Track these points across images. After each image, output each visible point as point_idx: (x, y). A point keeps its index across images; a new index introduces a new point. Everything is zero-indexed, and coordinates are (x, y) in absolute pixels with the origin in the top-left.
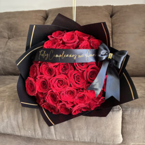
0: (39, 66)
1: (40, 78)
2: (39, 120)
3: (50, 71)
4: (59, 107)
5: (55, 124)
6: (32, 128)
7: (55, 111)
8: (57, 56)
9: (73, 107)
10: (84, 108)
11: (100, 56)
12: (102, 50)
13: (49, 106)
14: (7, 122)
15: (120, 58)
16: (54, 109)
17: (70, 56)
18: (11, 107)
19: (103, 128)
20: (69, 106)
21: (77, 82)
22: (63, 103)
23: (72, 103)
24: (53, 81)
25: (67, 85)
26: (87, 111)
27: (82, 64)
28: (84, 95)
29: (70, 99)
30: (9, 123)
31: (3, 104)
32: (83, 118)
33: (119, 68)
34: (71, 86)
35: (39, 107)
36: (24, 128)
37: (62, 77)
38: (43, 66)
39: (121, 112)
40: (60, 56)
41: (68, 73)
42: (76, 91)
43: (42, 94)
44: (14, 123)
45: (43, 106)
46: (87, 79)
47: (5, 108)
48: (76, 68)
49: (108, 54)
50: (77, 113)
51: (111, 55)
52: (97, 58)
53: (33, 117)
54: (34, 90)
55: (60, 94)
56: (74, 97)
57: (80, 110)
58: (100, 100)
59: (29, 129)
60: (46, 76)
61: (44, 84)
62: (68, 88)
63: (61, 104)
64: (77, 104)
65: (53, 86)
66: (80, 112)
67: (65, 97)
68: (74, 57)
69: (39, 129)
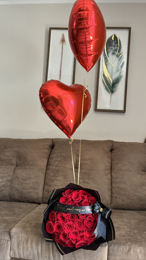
0: (57, 214)
1: (57, 222)
2: (53, 250)
3: (63, 218)
4: (67, 242)
5: (65, 254)
6: (48, 256)
7: (64, 244)
8: (69, 209)
9: (76, 242)
10: (83, 243)
11: (95, 210)
12: (96, 206)
13: (61, 241)
14: (31, 251)
15: (107, 212)
16: (64, 243)
17: (77, 210)
18: (34, 240)
19: (95, 258)
20: (74, 242)
21: (80, 227)
22: (71, 239)
23: (76, 240)
24: (65, 225)
25: (74, 228)
26: (85, 246)
27: (83, 215)
28: (83, 235)
29: (75, 237)
30: (32, 252)
31: (29, 237)
32: (82, 250)
33: (106, 218)
34: (76, 229)
35: (54, 241)
36: (42, 256)
37: (71, 223)
38: (59, 215)
39: (107, 247)
40: (71, 209)
41: (74, 221)
42: (78, 232)
43: (57, 233)
44: (35, 252)
45: (57, 240)
46: (86, 224)
47: (30, 240)
48: (80, 217)
49: (100, 209)
50: (79, 246)
51: (101, 210)
52: (93, 211)
53: (49, 248)
54: (52, 229)
55: (69, 234)
56: (78, 236)
57: (81, 245)
58: (94, 238)
59: (45, 256)
60: (61, 222)
61: (59, 227)
62: (74, 230)
63: (69, 240)
64: (79, 241)
65: (65, 229)
66: (80, 246)
67: (72, 236)
68: (79, 210)
69: (52, 257)
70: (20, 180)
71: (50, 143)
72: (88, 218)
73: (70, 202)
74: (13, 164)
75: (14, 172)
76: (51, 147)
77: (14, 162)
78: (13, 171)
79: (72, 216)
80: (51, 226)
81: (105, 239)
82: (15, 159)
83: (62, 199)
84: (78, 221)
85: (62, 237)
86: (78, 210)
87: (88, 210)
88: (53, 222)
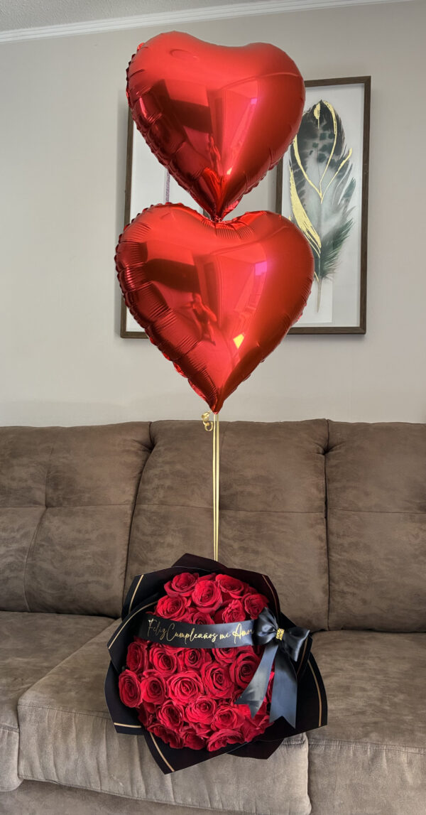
0: (148, 649)
1: (149, 674)
2: (141, 759)
3: (168, 661)
4: (182, 734)
5: (176, 770)
6: (127, 775)
7: (174, 742)
8: (181, 635)
9: (210, 734)
10: (232, 738)
11: (260, 634)
12: (263, 624)
13: (163, 730)
14: (77, 760)
15: (296, 642)
16: (172, 737)
17: (205, 637)
18: (85, 727)
19: (269, 781)
20: (202, 734)
21: (219, 687)
22: (192, 726)
23: (208, 727)
24: (173, 683)
25: (199, 691)
26: (238, 744)
27: (227, 650)
28: (230, 711)
29: (204, 720)
30: (80, 763)
31: (69, 719)
32: (228, 759)
33: (296, 659)
34: (205, 694)
35: (144, 732)
36: (110, 774)
37: (191, 674)
38: (155, 651)
39: (305, 748)
40: (187, 636)
41: (200, 668)
42: (214, 703)
43: (151, 705)
44: (91, 764)
45: (152, 729)
46: (235, 679)
47: (74, 728)
48: (216, 658)
49: (276, 631)
50: (217, 747)
51: (280, 633)
52: (254, 637)
53: (130, 751)
54: (136, 696)
55: (185, 708)
56: (212, 716)
57: (224, 742)
58: (262, 722)
59: (120, 777)
60: (160, 672)
61: (156, 687)
62: (200, 698)
63: (186, 728)
64: (218, 730)
65: (173, 693)
66: (223, 746)
67: (194, 714)
68: (213, 637)
69: (140, 778)
70: (58, 547)
71: (142, 436)
72: (244, 660)
73: (186, 610)
74: (36, 503)
75: (40, 524)
76: (146, 446)
77: (39, 495)
78: (37, 522)
79: (194, 653)
80: (132, 686)
81: (294, 726)
82: (43, 487)
83: (163, 603)
84: (211, 669)
85: (167, 719)
86: (210, 637)
87: (239, 633)
88: (137, 674)
